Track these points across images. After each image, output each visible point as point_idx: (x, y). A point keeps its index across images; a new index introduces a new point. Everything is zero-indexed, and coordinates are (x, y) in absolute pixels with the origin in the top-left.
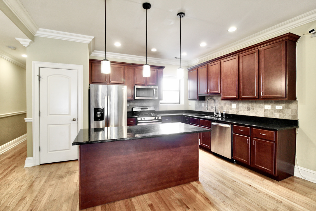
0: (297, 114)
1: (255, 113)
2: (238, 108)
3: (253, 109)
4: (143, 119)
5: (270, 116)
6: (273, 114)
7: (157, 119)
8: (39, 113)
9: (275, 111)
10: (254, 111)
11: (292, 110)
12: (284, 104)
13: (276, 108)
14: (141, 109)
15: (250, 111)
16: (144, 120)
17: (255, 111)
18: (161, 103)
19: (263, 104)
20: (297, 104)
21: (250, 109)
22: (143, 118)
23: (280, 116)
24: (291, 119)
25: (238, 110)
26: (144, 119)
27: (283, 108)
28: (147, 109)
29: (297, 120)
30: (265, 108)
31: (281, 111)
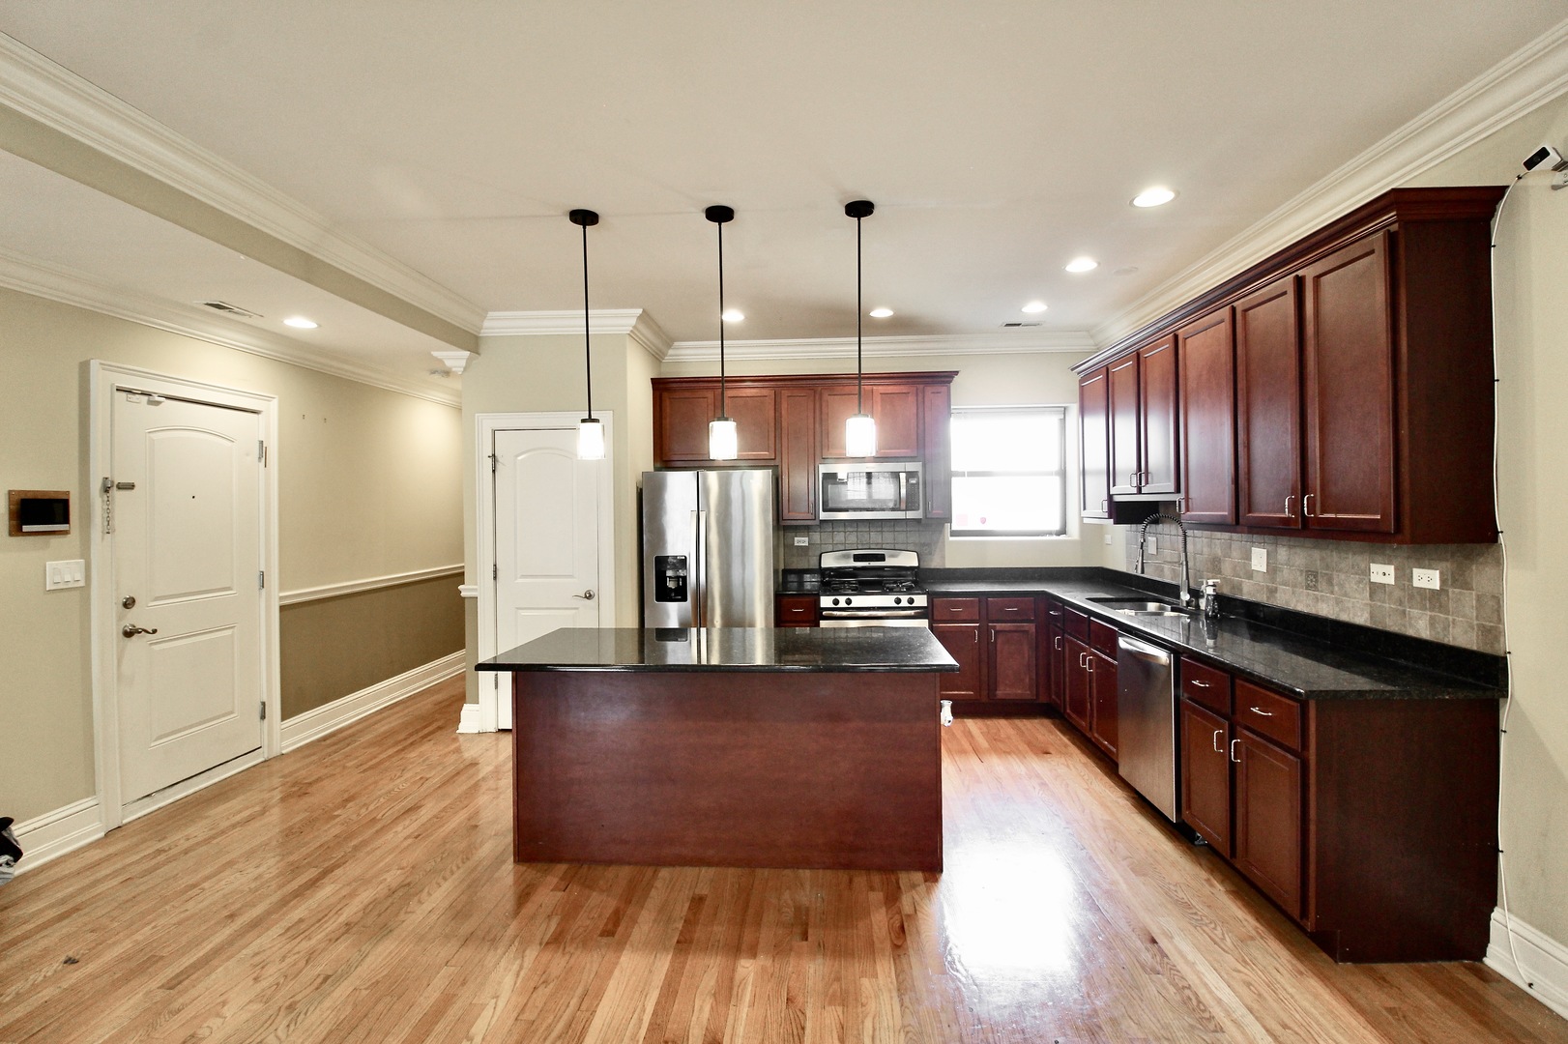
0: (1500, 620)
1: (1338, 602)
2: (1273, 569)
3: (1330, 582)
4: (842, 604)
5: (1393, 625)
6: (1404, 612)
7: (904, 603)
8: (495, 572)
9: (1411, 597)
10: (1332, 593)
11: (1479, 598)
12: (1447, 560)
13: (1416, 583)
14: (857, 558)
15: (1315, 588)
16: (846, 606)
17: (1336, 588)
18: (954, 534)
19: (1366, 556)
20: (1499, 562)
21: (1317, 581)
22: (842, 600)
23: (1432, 622)
24: (1475, 648)
25: (1273, 580)
26: (849, 602)
27: (1443, 581)
28: (882, 558)
29: (1502, 654)
30: (1375, 578)
31: (1433, 599)
